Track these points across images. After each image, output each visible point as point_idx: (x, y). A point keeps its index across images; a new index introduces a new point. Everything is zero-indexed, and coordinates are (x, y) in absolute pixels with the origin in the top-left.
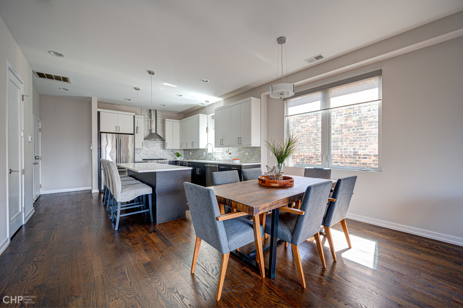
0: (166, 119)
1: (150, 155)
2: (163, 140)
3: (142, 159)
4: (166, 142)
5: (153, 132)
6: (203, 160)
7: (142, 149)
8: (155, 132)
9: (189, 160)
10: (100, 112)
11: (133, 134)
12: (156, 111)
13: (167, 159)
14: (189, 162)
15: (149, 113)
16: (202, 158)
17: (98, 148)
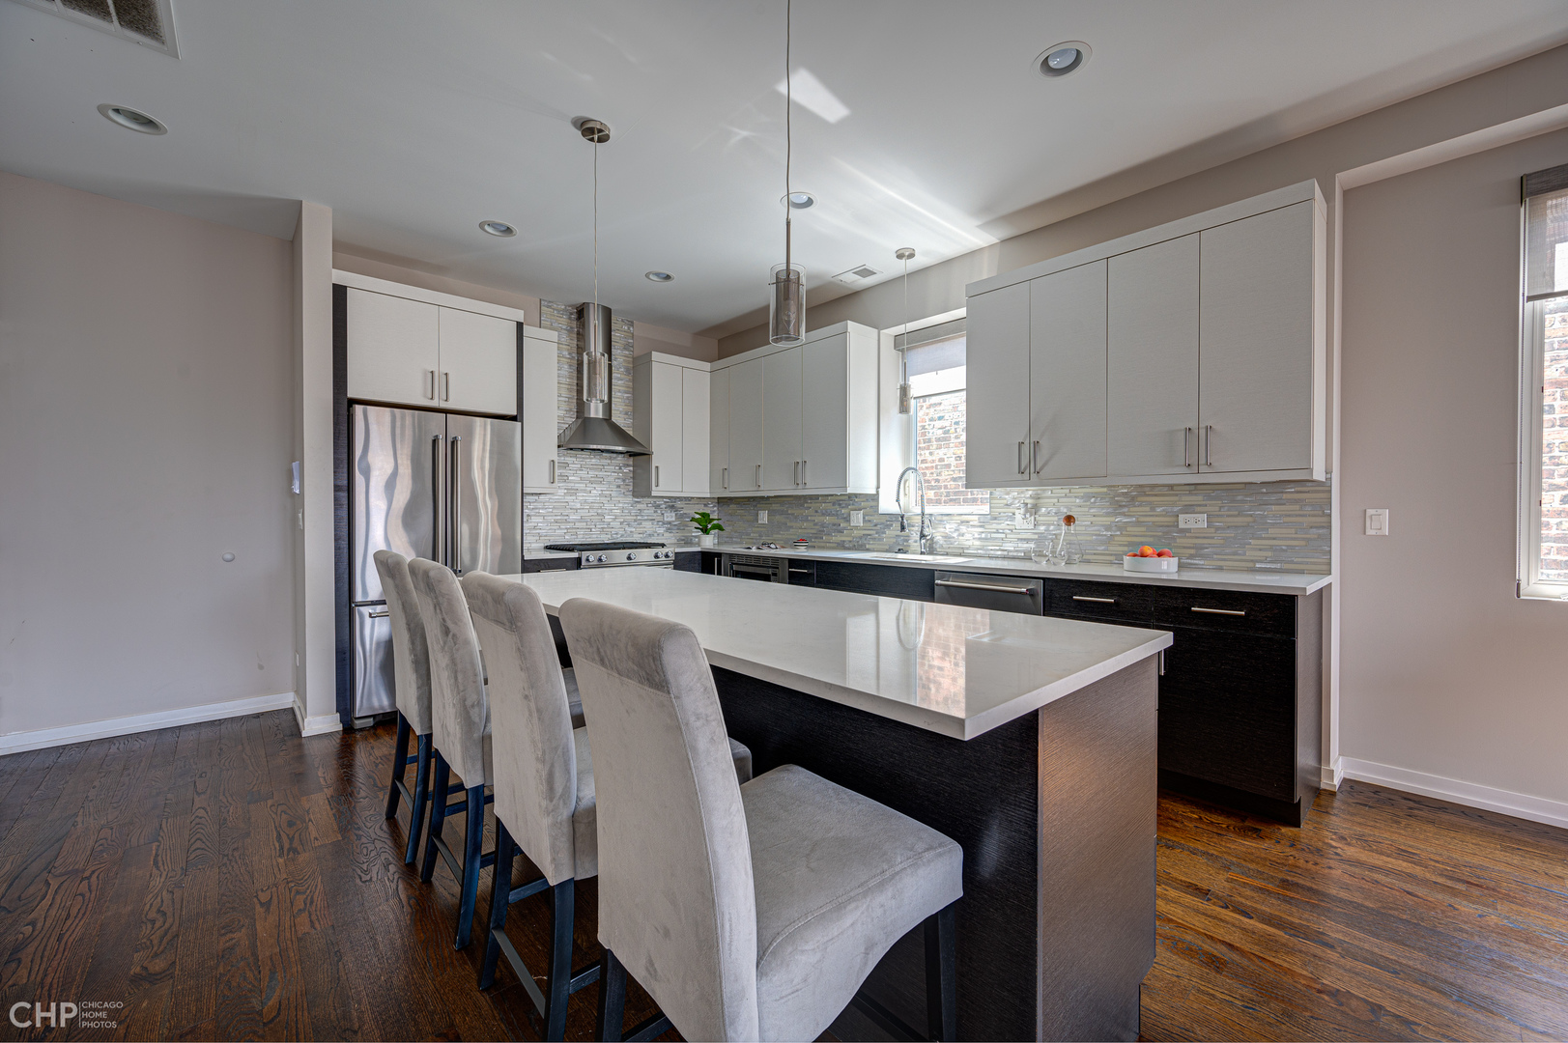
0: (655, 355)
1: (578, 525)
2: (638, 454)
3: (542, 545)
4: (655, 463)
5: (592, 416)
6: (849, 549)
7: (542, 497)
8: (601, 417)
9: (773, 551)
10: (346, 287)
11: (513, 418)
12: (607, 313)
13: (663, 545)
14: (793, 562)
15: (574, 324)
16: (837, 538)
17: (337, 488)
